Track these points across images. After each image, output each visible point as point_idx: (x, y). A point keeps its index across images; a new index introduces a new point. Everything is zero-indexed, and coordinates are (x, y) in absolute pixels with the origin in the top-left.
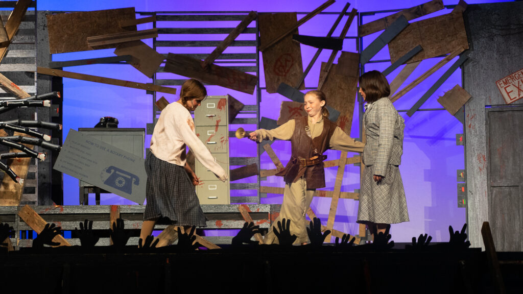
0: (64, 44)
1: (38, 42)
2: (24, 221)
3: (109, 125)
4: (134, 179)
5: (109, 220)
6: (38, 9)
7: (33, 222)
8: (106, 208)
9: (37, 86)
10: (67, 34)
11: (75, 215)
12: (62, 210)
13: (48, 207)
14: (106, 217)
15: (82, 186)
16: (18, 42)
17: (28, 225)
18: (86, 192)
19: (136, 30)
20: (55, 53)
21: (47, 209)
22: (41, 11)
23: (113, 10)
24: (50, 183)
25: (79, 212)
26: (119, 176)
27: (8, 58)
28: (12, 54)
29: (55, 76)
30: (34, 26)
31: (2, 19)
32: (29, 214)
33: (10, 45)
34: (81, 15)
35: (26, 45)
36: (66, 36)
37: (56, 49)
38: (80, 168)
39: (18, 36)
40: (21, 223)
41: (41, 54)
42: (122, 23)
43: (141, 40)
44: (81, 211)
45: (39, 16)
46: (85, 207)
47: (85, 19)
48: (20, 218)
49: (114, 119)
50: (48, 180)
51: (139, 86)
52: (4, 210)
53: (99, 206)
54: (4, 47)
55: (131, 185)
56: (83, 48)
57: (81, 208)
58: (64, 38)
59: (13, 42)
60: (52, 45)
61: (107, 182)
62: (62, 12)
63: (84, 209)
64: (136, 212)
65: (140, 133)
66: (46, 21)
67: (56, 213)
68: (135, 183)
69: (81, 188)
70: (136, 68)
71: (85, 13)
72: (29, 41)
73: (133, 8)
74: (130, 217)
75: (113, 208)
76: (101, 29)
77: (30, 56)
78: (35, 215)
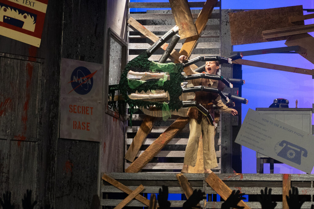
0: (244, 36)
1: (222, 35)
2: (210, 186)
3: (281, 106)
4: (303, 152)
5: (282, 187)
6: (222, 8)
7: (218, 187)
8: (279, 176)
9: (221, 73)
10: (246, 28)
11: (253, 182)
12: (242, 177)
13: (230, 174)
14: (279, 184)
15: (259, 157)
16: (206, 36)
17: (214, 190)
18: (262, 163)
19: (304, 24)
20: (236, 45)
21: (229, 177)
22: (224, 10)
23: (284, 8)
24: (231, 154)
25: (256, 180)
26: (291, 149)
27: (197, 49)
28: (201, 46)
29: (236, 64)
30: (219, 22)
31: (193, 17)
32: (214, 180)
33: (199, 38)
34: (257, 12)
35: (212, 38)
36: (245, 30)
37: (236, 41)
38: (257, 142)
39: (205, 31)
40: (207, 188)
41: (224, 45)
42: (292, 18)
43: (308, 33)
44: (258, 179)
45: (223, 14)
46: (261, 175)
47: (261, 16)
48: (207, 183)
49: (286, 100)
50: (229, 151)
51: (306, 72)
52: (194, 176)
53: (273, 175)
54: (194, 40)
55: (300, 157)
56: (259, 40)
57: (258, 176)
58: (243, 32)
59: (202, 36)
60: (233, 38)
61: (279, 154)
62: (241, 10)
63: (260, 177)
64: (304, 180)
65: (308, 112)
66: (229, 17)
67: (237, 180)
68: (303, 155)
69: (258, 159)
70: (303, 57)
71: (261, 11)
72: (215, 35)
73: (301, 6)
74: (300, 184)
75: (284, 176)
76: (274, 24)
77: (215, 47)
78: (219, 182)
